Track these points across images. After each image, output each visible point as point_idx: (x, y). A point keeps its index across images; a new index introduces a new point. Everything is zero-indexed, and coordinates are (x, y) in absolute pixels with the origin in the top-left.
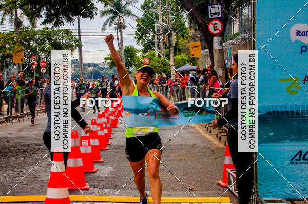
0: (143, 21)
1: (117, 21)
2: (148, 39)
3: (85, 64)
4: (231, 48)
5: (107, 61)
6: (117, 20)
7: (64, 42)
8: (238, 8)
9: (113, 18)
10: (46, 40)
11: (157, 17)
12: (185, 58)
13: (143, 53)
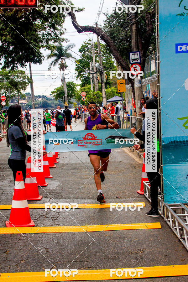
0: (80, 61)
1: (60, 63)
2: (85, 76)
3: (36, 96)
4: (149, 83)
5: (53, 94)
6: (60, 61)
7: (19, 80)
8: (154, 52)
9: (57, 60)
10: (5, 79)
11: (91, 59)
12: (114, 90)
13: (81, 87)
